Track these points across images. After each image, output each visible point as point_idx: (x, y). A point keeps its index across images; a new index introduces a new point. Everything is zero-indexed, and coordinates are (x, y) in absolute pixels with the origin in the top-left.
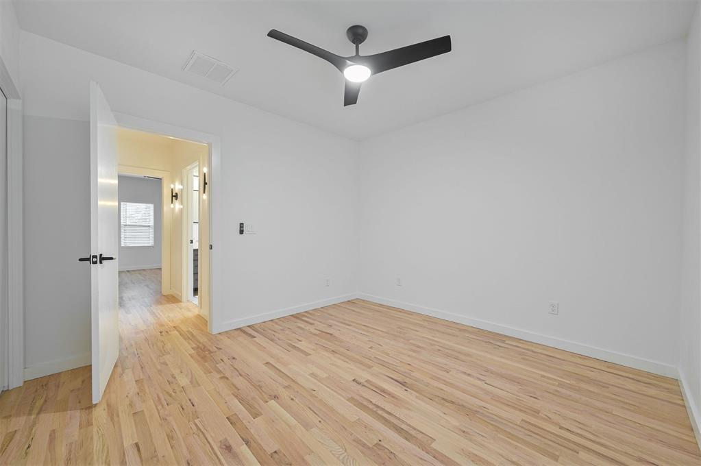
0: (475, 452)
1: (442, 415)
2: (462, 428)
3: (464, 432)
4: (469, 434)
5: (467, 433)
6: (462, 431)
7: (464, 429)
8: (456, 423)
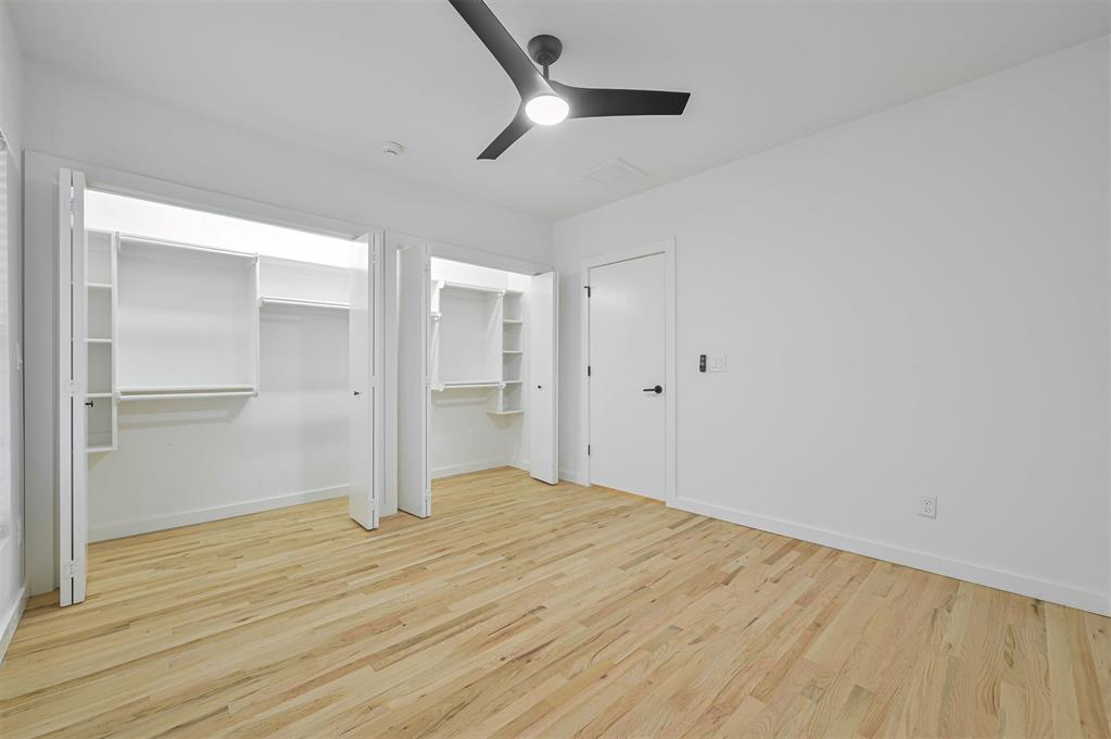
1: (422, 692)
4: (363, 713)
5: (366, 712)
6: (375, 707)
7: (374, 711)
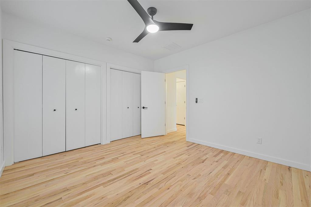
0: (91, 197)
2: (104, 198)
3: (103, 198)
4: (100, 199)
5: (101, 199)
8: (108, 197)
